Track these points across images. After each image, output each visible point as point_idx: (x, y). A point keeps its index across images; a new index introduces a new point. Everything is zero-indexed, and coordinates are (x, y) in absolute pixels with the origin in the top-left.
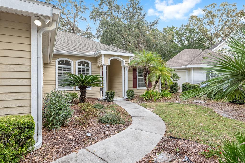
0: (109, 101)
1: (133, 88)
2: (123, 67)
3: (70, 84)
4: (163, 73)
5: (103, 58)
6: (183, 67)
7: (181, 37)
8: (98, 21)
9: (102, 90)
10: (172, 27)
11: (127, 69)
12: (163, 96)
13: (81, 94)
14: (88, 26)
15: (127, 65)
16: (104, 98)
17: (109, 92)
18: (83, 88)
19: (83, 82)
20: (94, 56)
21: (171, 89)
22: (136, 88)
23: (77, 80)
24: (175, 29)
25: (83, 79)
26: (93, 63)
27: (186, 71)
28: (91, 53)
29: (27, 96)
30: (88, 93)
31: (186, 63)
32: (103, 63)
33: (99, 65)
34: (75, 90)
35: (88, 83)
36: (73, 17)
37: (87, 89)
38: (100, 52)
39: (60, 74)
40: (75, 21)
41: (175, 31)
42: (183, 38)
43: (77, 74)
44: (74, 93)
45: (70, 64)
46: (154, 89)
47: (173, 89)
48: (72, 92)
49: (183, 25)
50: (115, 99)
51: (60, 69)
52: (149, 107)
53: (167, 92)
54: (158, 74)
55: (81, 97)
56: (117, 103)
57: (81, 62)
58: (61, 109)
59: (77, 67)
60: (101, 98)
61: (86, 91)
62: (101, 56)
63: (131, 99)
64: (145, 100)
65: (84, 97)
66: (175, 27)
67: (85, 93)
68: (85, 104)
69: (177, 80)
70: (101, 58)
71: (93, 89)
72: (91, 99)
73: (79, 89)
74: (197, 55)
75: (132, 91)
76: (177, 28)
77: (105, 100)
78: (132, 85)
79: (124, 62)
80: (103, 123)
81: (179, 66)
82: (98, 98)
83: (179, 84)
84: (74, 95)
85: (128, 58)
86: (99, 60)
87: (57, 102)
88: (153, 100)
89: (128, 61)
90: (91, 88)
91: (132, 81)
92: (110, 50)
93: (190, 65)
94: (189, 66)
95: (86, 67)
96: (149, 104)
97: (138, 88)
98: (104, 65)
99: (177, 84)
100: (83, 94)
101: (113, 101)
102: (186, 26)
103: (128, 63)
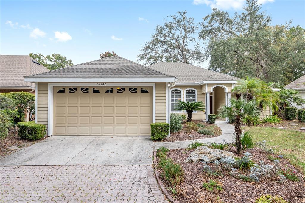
0: (211, 123)
2: (226, 93)
3: (181, 109)
5: (207, 86)
8: (208, 41)
9: (206, 113)
11: (230, 95)
13: (188, 116)
14: (197, 45)
15: (230, 91)
16: (207, 120)
17: (210, 116)
18: (190, 112)
19: (189, 107)
20: (200, 84)
23: (185, 106)
25: (190, 105)
26: (198, 91)
28: (197, 83)
29: (164, 115)
30: (193, 115)
32: (207, 91)
33: (204, 92)
34: (184, 113)
35: (193, 108)
36: (182, 40)
37: (192, 112)
38: (203, 82)
39: (173, 101)
40: (184, 43)
43: (185, 101)
44: (183, 115)
45: (180, 93)
48: (182, 115)
50: (217, 121)
51: (173, 96)
55: (188, 118)
56: (218, 125)
57: (189, 91)
58: (177, 123)
59: (185, 94)
60: (205, 121)
61: (192, 114)
62: (205, 85)
63: (233, 123)
65: (190, 118)
67: (191, 115)
68: (190, 123)
70: (205, 86)
71: (198, 112)
72: (196, 120)
73: (186, 112)
77: (207, 122)
79: (227, 89)
80: (200, 133)
82: (203, 120)
84: (183, 117)
85: (231, 84)
86: (203, 88)
87: (175, 119)
88: (253, 125)
89: (231, 87)
90: (196, 112)
92: (213, 79)
95: (192, 94)
98: (208, 93)
99: (295, 109)
100: (190, 116)
101: (214, 123)
103: (231, 89)
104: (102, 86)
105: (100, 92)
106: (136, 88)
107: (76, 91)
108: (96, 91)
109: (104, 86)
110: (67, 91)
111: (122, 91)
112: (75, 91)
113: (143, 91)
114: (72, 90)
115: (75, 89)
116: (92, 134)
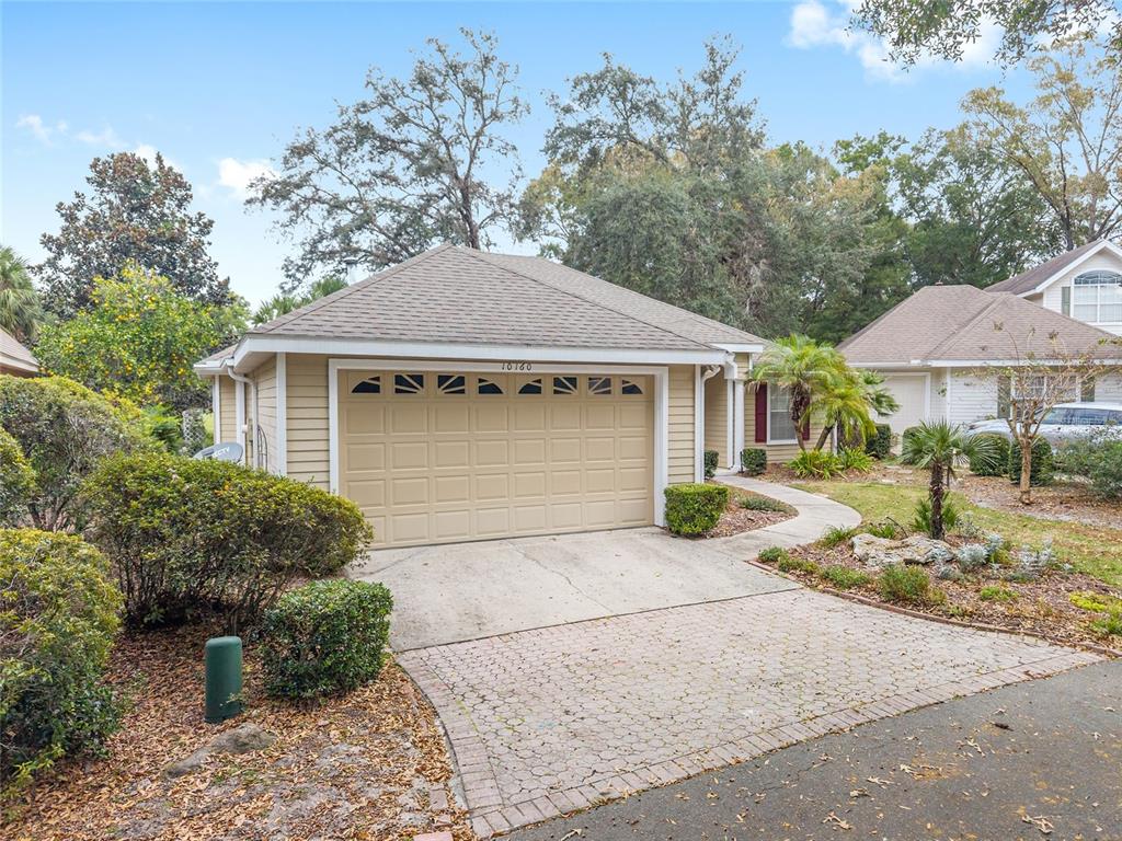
1: (757, 440)
2: (729, 383)
4: (849, 402)
6: (915, 363)
7: (923, 184)
10: (880, 136)
11: (740, 389)
12: (848, 467)
15: (743, 377)
21: (871, 445)
22: (765, 441)
24: (892, 144)
27: (925, 376)
29: (690, 462)
31: (926, 348)
41: (892, 157)
42: (932, 191)
46: (821, 445)
47: (878, 444)
49: (931, 130)
52: (818, 490)
53: (859, 453)
54: (835, 407)
63: (758, 474)
64: (798, 477)
66: (893, 138)
69: (891, 413)
74: (969, 316)
75: (761, 450)
76: (905, 142)
78: (754, 433)
79: (736, 370)
80: (752, 509)
81: (900, 359)
83: (894, 430)
85: (745, 356)
88: (821, 477)
89: (745, 365)
91: (754, 423)
93: (938, 359)
94: (935, 364)
96: (812, 484)
97: (769, 442)
99: (888, 429)
102: (948, 135)
103: (745, 370)
104: (519, 371)
105: (501, 392)
106: (609, 380)
107: (422, 386)
108: (489, 389)
109: (526, 371)
110: (388, 385)
111: (570, 389)
112: (418, 387)
113: (631, 390)
114: (408, 383)
115: (419, 379)
116: (479, 533)
